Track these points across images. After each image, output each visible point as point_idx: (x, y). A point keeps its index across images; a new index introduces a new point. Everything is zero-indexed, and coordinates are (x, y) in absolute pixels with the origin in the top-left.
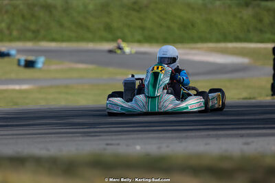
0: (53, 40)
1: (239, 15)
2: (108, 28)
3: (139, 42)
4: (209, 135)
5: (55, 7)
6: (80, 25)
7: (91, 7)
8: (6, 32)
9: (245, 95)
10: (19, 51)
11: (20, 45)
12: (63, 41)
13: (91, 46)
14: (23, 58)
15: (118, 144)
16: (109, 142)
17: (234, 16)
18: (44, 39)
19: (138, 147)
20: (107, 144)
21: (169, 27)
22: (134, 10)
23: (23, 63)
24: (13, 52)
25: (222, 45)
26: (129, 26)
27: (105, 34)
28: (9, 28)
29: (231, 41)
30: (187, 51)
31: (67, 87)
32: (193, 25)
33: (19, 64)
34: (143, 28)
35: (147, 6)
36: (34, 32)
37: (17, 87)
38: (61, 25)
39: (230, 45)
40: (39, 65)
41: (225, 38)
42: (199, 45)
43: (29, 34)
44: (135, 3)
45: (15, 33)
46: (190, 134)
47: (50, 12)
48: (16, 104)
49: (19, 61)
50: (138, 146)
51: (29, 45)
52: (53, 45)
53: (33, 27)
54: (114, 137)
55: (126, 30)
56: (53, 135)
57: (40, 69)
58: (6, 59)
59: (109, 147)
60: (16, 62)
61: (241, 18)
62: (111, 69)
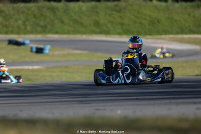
0: (57, 33)
1: (192, 14)
2: (97, 24)
3: (120, 34)
4: (171, 102)
5: (58, 9)
6: (76, 22)
7: (84, 9)
8: (22, 27)
9: (197, 72)
10: (32, 41)
11: (32, 37)
12: (64, 33)
13: (84, 37)
14: (34, 46)
15: (104, 110)
16: (98, 108)
17: (189, 15)
18: (50, 32)
19: (119, 112)
20: (97, 110)
21: (141, 23)
22: (116, 10)
23: (34, 50)
24: (27, 42)
25: (180, 36)
26: (112, 22)
27: (94, 28)
28: (24, 24)
29: (186, 34)
30: (155, 41)
31: (66, 67)
32: (158, 22)
33: (32, 51)
34: (122, 24)
35: (125, 8)
36: (42, 27)
37: (30, 67)
38: (62, 22)
39: (186, 36)
40: (47, 51)
41: (182, 31)
42: (163, 36)
43: (39, 29)
44: (116, 6)
45: (29, 28)
46: (157, 102)
47: (54, 12)
48: (29, 80)
49: (32, 48)
50: (119, 110)
51: (39, 37)
52: (56, 37)
53: (42, 23)
54: (101, 104)
55: (110, 26)
56: (56, 103)
57: (47, 54)
58: (22, 47)
59: (98, 112)
60: (29, 49)
61: (194, 16)
62: (99, 54)
